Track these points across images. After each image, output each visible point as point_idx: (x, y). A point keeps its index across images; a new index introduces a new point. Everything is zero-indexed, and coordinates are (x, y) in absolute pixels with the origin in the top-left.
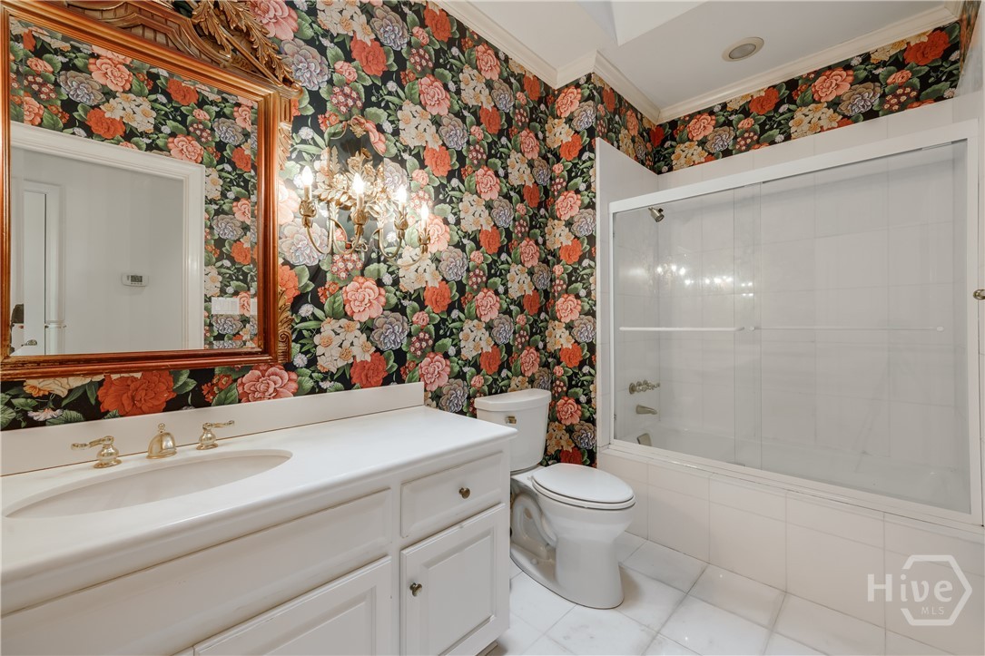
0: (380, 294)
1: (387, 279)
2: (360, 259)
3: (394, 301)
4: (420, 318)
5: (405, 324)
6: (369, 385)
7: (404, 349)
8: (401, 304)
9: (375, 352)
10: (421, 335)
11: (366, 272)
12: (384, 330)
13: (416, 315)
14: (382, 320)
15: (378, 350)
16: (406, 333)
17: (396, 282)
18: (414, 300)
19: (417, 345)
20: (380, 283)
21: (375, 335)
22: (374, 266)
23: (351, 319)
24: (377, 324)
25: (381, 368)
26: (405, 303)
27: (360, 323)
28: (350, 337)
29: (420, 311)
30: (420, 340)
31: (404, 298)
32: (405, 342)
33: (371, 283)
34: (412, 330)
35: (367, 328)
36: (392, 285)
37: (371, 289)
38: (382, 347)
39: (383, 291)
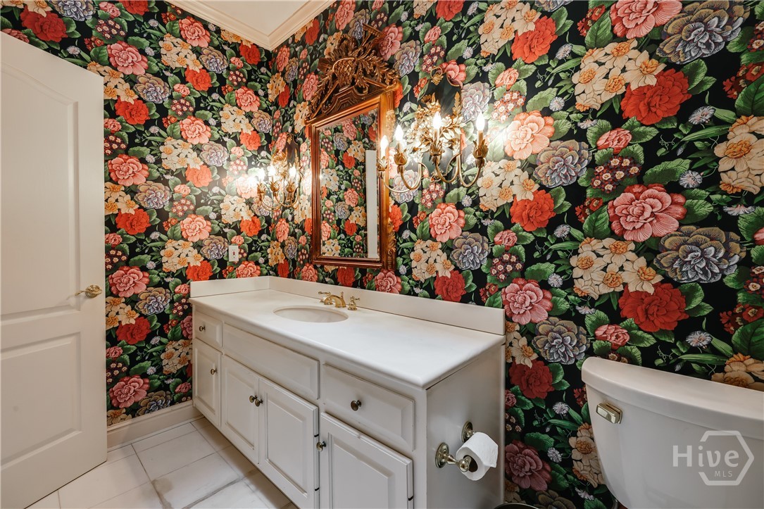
0: (459, 217)
1: (467, 201)
2: (442, 188)
3: (473, 221)
4: (505, 238)
5: (486, 245)
6: (448, 298)
7: (484, 270)
8: (481, 224)
9: (454, 270)
10: (506, 257)
11: (447, 199)
12: (462, 250)
13: (499, 235)
14: (461, 241)
15: (456, 268)
16: (487, 254)
17: (476, 203)
18: (497, 218)
19: (500, 267)
20: (459, 206)
21: (455, 255)
22: (454, 192)
23: (435, 240)
24: (456, 245)
25: (459, 285)
26: (486, 222)
27: (442, 243)
28: (434, 255)
29: (505, 230)
30: (505, 263)
31: (485, 217)
32: (485, 263)
33: (451, 208)
34: (494, 251)
35: (448, 248)
36: (472, 206)
37: (451, 212)
38: (461, 266)
39: (462, 214)
